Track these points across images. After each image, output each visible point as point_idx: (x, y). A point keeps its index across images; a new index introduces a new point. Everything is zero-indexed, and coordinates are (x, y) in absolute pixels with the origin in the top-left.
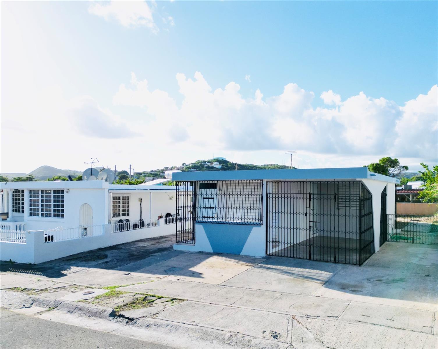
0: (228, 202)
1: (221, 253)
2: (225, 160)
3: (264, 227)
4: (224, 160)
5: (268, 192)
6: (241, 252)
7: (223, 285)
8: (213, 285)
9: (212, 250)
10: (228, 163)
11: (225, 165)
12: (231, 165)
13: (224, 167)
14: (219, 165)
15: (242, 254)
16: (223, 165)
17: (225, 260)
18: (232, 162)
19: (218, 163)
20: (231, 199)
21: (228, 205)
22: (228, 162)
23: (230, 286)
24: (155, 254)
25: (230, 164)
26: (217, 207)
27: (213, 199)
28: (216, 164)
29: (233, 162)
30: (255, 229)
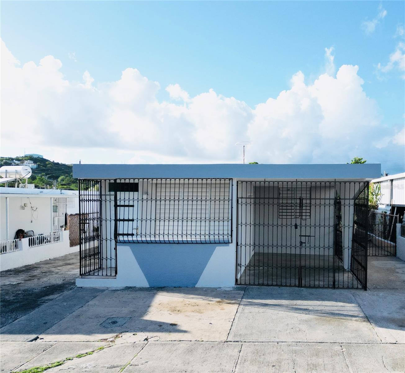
0: (158, 211)
1: (164, 287)
2: (43, 158)
3: (233, 246)
4: (41, 158)
5: (240, 196)
6: (197, 283)
7: (234, 342)
8: (217, 342)
9: (148, 284)
10: (47, 163)
11: (42, 164)
12: (51, 164)
13: (41, 167)
14: (33, 164)
15: (198, 286)
16: (39, 165)
17: (184, 297)
18: (52, 161)
19: (32, 162)
20: (163, 207)
21: (158, 216)
22: (48, 161)
23: (247, 341)
24: (51, 297)
25: (49, 164)
26: (140, 218)
27: (132, 208)
28: (28, 162)
29: (54, 161)
30: (219, 249)
